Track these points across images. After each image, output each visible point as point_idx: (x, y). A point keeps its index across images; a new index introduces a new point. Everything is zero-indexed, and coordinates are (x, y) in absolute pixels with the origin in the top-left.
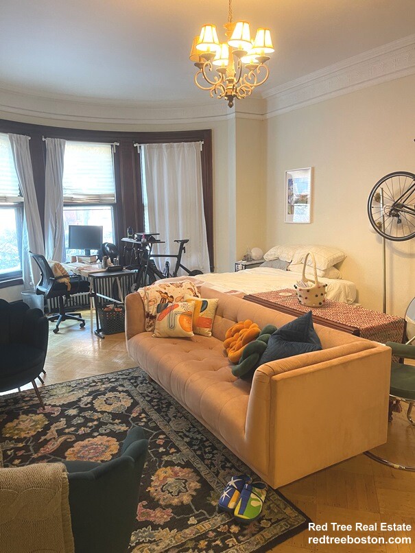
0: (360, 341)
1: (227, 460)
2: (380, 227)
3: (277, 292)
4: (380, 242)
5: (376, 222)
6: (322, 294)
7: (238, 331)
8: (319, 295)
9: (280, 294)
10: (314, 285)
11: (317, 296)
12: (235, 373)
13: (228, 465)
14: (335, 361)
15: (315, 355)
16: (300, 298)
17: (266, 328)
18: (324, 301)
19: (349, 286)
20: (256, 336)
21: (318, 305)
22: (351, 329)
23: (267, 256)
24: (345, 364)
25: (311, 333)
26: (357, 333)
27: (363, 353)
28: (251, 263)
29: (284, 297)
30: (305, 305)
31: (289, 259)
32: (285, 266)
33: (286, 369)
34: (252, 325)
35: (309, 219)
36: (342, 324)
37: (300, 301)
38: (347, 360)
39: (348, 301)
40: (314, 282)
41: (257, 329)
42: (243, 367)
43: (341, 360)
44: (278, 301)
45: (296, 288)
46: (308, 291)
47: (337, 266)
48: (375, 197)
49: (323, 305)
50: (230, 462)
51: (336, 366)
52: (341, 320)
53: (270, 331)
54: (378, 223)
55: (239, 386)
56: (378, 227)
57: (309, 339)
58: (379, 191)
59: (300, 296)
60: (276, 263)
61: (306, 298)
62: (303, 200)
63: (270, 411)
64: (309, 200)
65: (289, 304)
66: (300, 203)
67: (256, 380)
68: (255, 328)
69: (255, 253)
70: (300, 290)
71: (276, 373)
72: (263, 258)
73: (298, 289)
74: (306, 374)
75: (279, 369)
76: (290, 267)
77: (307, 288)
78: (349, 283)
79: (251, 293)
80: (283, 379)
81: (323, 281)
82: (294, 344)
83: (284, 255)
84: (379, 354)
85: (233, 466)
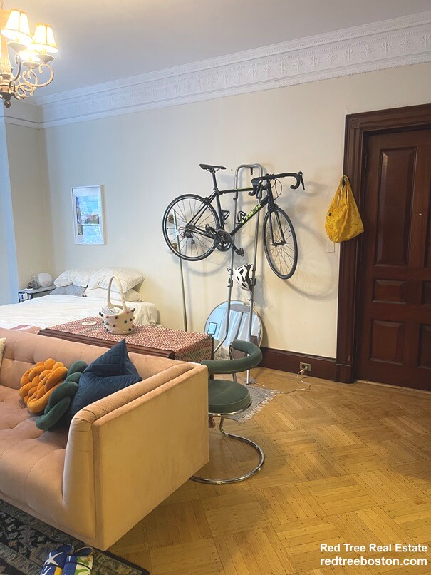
0: (178, 365)
1: (38, 534)
2: (176, 248)
3: (79, 323)
4: (177, 262)
5: (172, 243)
6: (131, 320)
7: (37, 373)
8: (128, 321)
9: (83, 324)
10: (122, 311)
11: (126, 322)
12: (41, 426)
13: (40, 539)
14: (158, 390)
15: (137, 388)
16: (107, 326)
17: (75, 366)
18: (133, 327)
19: (151, 308)
20: (64, 376)
21: (128, 332)
22: (166, 352)
23: (58, 281)
24: (167, 392)
25: (127, 363)
26: (172, 356)
27: (184, 376)
28: (38, 291)
29: (88, 326)
30: (113, 333)
31: (84, 284)
32: (81, 292)
33: (108, 409)
34: (56, 364)
35: (102, 239)
36: (157, 349)
37: (108, 330)
38: (169, 387)
39: (151, 323)
40: (121, 308)
41: (63, 369)
42: (51, 417)
43: (163, 388)
44: (83, 332)
45: (102, 315)
46: (116, 317)
47: (136, 288)
48: (169, 219)
49: (133, 331)
50: (42, 535)
51: (160, 395)
52: (154, 344)
53: (81, 368)
54: (174, 244)
55: (48, 441)
56: (174, 248)
57: (126, 370)
58: (172, 212)
59: (107, 324)
60: (69, 289)
61: (114, 326)
62: (93, 220)
63: (94, 462)
64: (101, 220)
65: (95, 333)
66: (91, 223)
67: (74, 430)
68: (60, 368)
69: (42, 279)
70: (107, 317)
71: (97, 417)
72: (52, 284)
73: (104, 317)
74: (130, 411)
75: (100, 412)
76: (86, 293)
77: (116, 315)
78: (150, 305)
79: (48, 327)
80: (108, 423)
81: (131, 305)
82: (111, 379)
83: (78, 280)
84: (198, 374)
85: (47, 539)
